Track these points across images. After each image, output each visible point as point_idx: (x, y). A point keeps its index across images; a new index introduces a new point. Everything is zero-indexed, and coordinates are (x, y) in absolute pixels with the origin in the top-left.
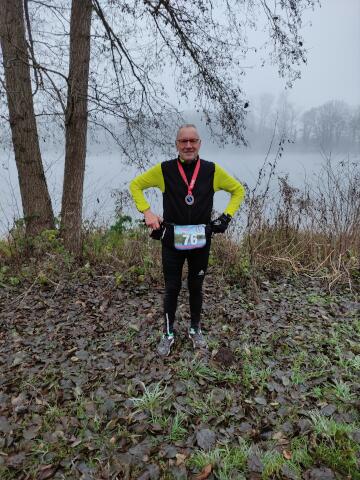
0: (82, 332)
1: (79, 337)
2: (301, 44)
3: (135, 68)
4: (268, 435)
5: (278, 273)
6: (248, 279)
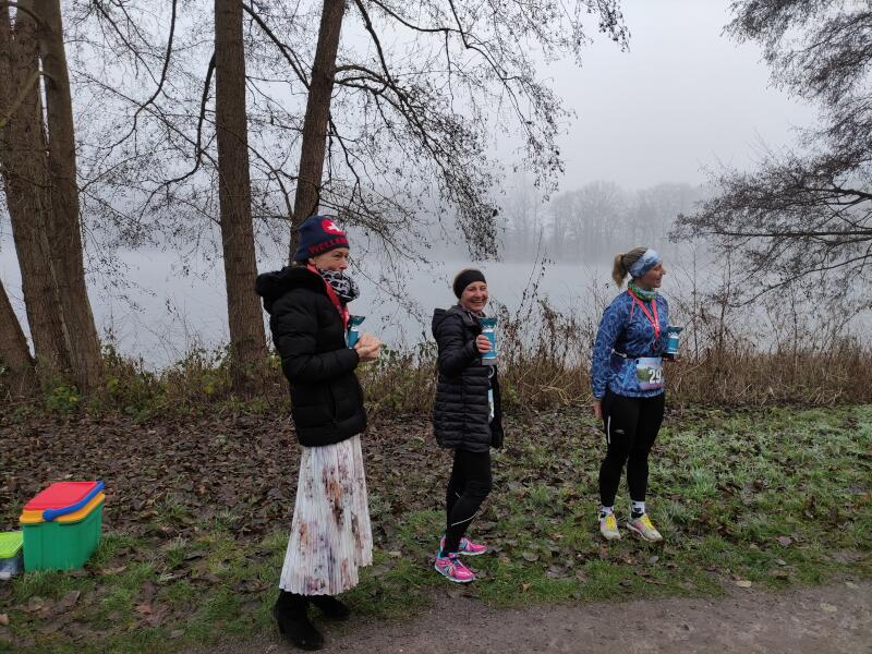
2: (558, 153)
3: (350, 156)
5: (548, 404)
6: (518, 406)
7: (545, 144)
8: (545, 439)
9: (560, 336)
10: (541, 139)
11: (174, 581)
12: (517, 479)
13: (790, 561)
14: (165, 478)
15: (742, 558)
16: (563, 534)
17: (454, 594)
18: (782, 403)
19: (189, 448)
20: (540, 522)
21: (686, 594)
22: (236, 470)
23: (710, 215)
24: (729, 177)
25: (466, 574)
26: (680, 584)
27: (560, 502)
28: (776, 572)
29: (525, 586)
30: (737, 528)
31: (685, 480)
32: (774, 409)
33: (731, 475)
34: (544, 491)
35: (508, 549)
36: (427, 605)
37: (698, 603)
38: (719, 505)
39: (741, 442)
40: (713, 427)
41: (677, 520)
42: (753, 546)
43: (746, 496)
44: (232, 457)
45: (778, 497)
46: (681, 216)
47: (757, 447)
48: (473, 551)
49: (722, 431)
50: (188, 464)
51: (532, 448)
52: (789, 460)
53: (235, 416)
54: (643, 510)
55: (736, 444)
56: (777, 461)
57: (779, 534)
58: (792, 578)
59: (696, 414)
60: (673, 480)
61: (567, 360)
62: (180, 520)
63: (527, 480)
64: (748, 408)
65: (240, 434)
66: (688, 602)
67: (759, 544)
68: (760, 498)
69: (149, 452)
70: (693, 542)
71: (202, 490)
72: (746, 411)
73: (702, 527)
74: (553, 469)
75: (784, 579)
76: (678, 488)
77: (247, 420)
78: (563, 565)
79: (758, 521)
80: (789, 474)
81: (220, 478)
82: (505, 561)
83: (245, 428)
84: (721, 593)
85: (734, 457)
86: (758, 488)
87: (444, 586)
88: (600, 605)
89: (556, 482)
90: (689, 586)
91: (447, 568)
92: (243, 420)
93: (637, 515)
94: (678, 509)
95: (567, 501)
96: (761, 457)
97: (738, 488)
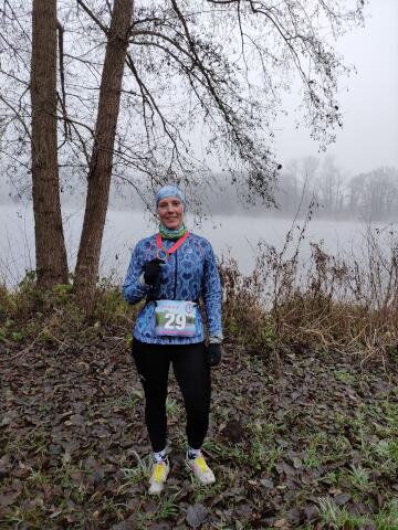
0: (81, 396)
1: (77, 400)
4: (270, 520)
5: (306, 346)
6: (271, 350)
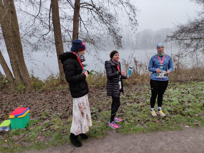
2: (137, 21)
3: (85, 26)
5: (136, 83)
7: (133, 19)
8: (135, 92)
9: (138, 67)
10: (132, 18)
11: (46, 130)
12: (129, 102)
13: (199, 120)
14: (45, 105)
15: (186, 120)
16: (141, 115)
17: (114, 132)
18: (194, 80)
19: (51, 98)
20: (135, 112)
21: (172, 130)
22: (61, 103)
23: (175, 35)
24: (179, 25)
25: (117, 127)
26: (171, 127)
27: (139, 107)
28: (195, 123)
29: (131, 129)
30: (184, 112)
31: (171, 101)
32: (192, 82)
33: (182, 99)
34: (135, 105)
35: (127, 120)
36: (107, 135)
37: (175, 132)
38: (180, 106)
39: (184, 90)
40: (177, 87)
41: (169, 111)
42: (189, 117)
43: (186, 104)
44: (60, 99)
45: (195, 104)
46: (167, 36)
47: (188, 92)
48: (118, 120)
49: (179, 88)
50: (50, 102)
51: (132, 94)
52: (197, 94)
53: (61, 90)
54: (161, 109)
55: (183, 91)
56: (194, 95)
57: (195, 113)
58: (199, 125)
59: (173, 84)
60: (167, 101)
61: (140, 72)
62: (48, 115)
63: (131, 102)
64: (186, 82)
65: (62, 94)
66: (173, 132)
67: (190, 116)
68: (190, 104)
69: (41, 99)
70: (173, 116)
71: (53, 108)
72: (185, 83)
73: (175, 112)
74: (138, 99)
75: (198, 125)
76: (169, 103)
77: (64, 91)
78: (141, 123)
79: (190, 110)
80: (197, 98)
81: (58, 105)
82: (126, 123)
83: (64, 92)
84: (181, 129)
85: (183, 95)
86: (189, 102)
87: (111, 130)
88: (150, 133)
89: (138, 102)
90: (173, 128)
91: (112, 125)
92: (63, 90)
93: (159, 110)
94: (169, 108)
95: (141, 107)
96: (189, 94)
97: (184, 102)
